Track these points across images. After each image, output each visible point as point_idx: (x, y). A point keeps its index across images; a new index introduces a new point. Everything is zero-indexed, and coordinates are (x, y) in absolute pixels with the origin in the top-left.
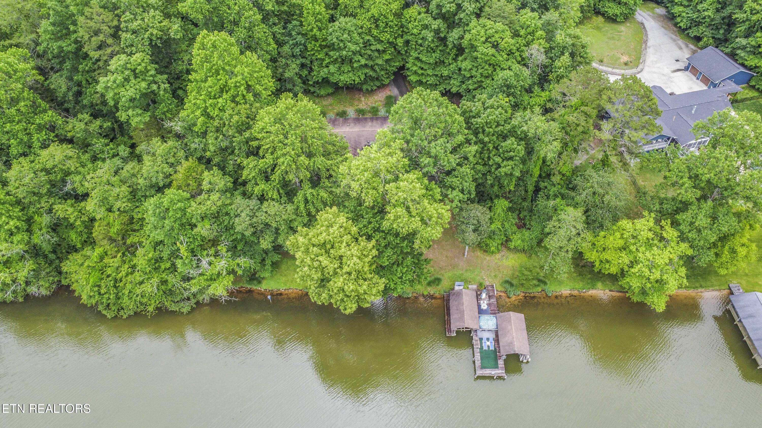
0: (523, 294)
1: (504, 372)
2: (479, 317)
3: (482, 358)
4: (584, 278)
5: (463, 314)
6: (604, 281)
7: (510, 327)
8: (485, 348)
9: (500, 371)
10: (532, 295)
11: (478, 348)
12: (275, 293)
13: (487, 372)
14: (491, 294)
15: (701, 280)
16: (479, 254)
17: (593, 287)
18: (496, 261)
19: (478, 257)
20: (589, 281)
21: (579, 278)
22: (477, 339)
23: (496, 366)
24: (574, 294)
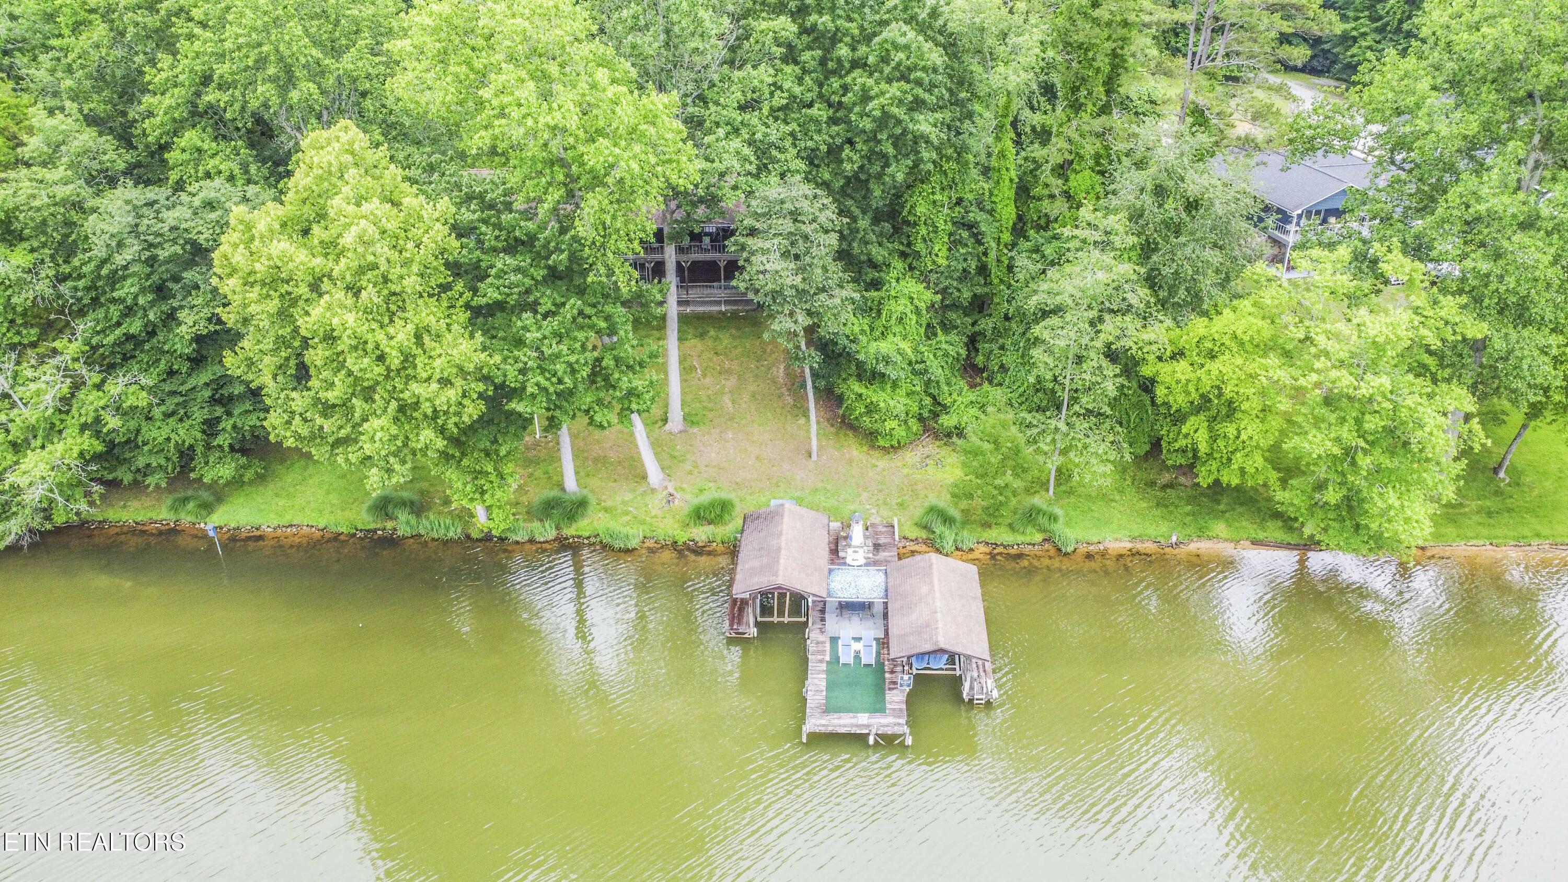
0: (983, 549)
1: (903, 721)
2: (830, 571)
3: (830, 686)
4: (1171, 513)
5: (777, 559)
6: (1234, 520)
7: (925, 589)
8: (846, 657)
9: (891, 720)
10: (1012, 551)
11: (821, 661)
12: (243, 535)
13: (843, 723)
14: (882, 541)
15: (1533, 520)
16: (855, 453)
17: (1202, 533)
18: (905, 471)
19: (851, 461)
20: (1188, 519)
21: (1158, 512)
22: (821, 638)
23: (879, 707)
24: (1143, 551)
